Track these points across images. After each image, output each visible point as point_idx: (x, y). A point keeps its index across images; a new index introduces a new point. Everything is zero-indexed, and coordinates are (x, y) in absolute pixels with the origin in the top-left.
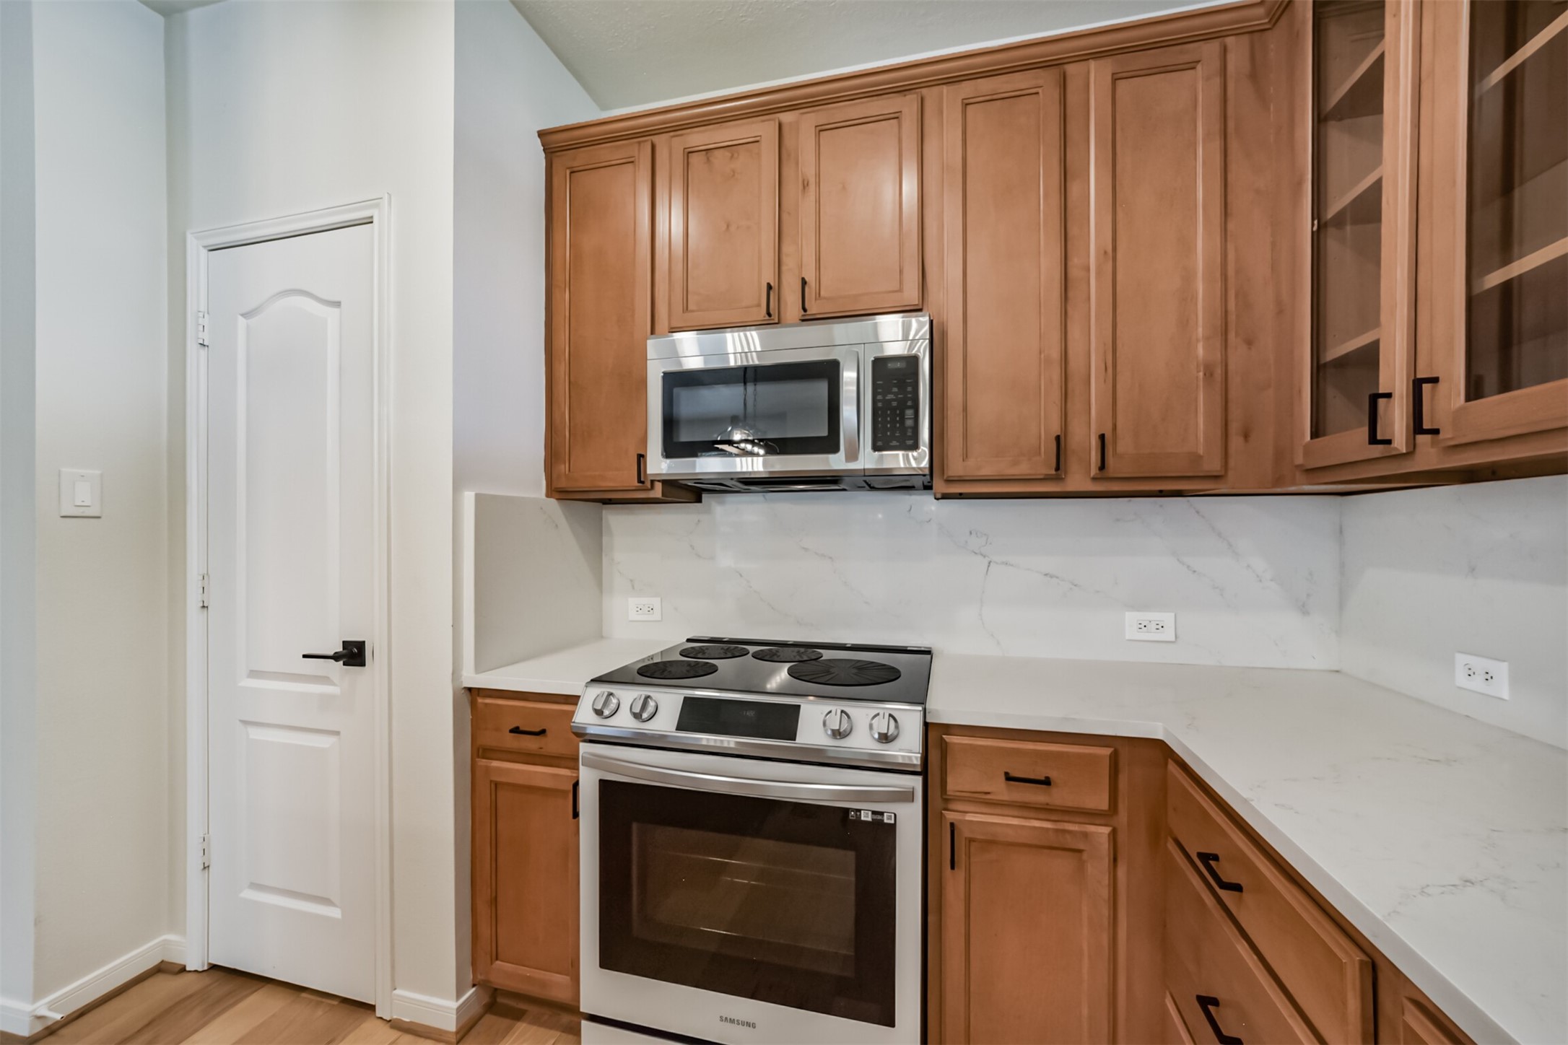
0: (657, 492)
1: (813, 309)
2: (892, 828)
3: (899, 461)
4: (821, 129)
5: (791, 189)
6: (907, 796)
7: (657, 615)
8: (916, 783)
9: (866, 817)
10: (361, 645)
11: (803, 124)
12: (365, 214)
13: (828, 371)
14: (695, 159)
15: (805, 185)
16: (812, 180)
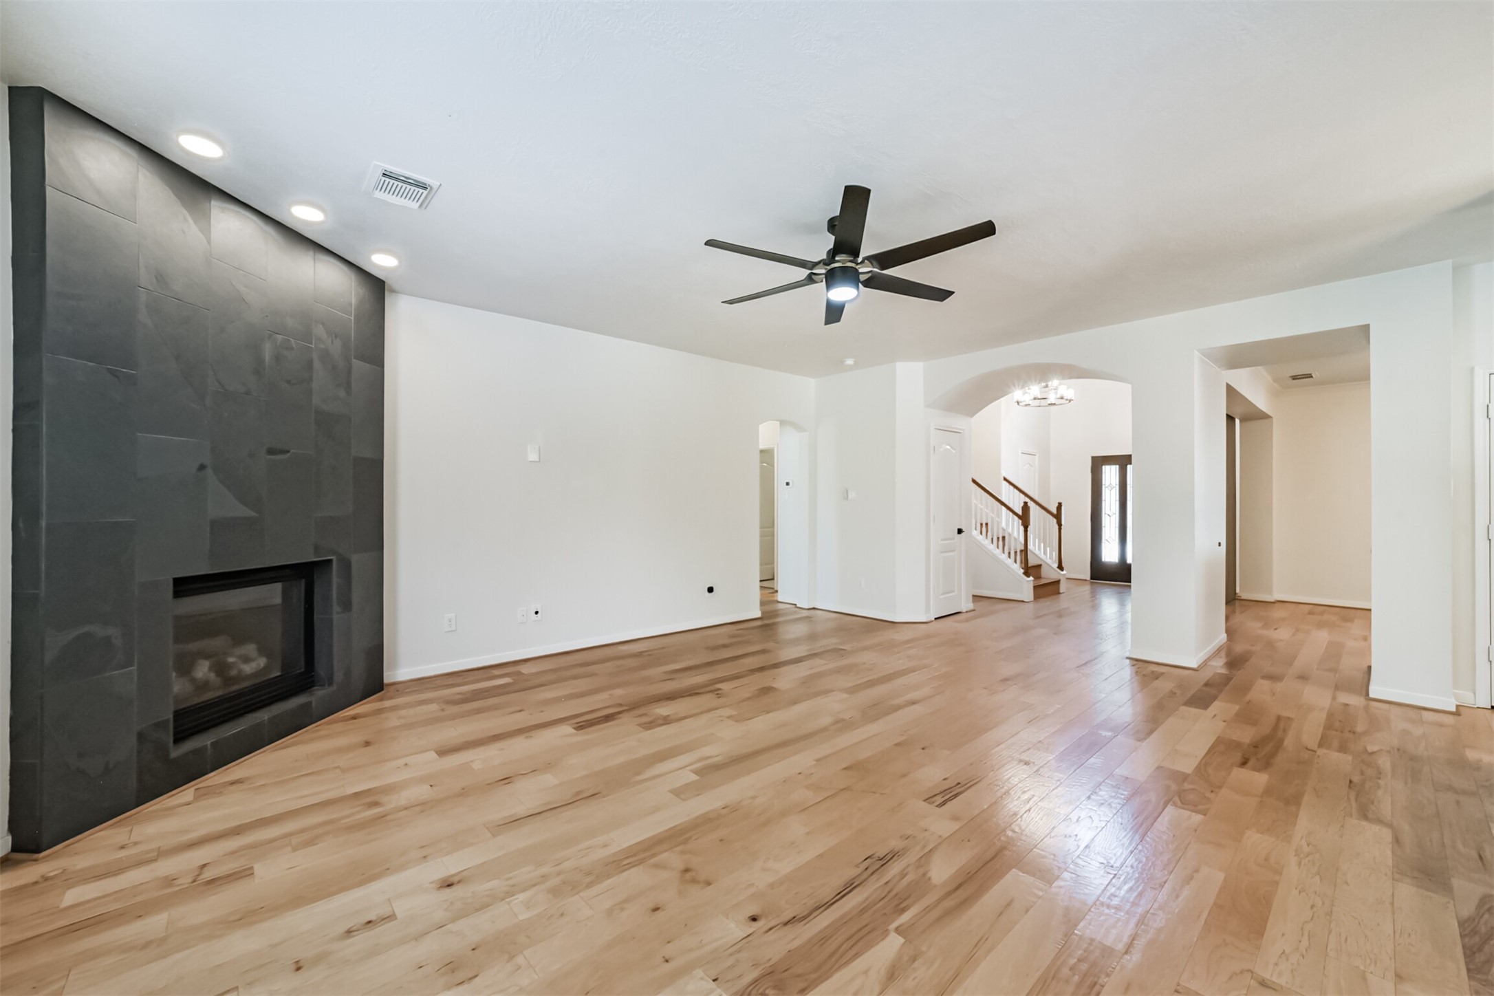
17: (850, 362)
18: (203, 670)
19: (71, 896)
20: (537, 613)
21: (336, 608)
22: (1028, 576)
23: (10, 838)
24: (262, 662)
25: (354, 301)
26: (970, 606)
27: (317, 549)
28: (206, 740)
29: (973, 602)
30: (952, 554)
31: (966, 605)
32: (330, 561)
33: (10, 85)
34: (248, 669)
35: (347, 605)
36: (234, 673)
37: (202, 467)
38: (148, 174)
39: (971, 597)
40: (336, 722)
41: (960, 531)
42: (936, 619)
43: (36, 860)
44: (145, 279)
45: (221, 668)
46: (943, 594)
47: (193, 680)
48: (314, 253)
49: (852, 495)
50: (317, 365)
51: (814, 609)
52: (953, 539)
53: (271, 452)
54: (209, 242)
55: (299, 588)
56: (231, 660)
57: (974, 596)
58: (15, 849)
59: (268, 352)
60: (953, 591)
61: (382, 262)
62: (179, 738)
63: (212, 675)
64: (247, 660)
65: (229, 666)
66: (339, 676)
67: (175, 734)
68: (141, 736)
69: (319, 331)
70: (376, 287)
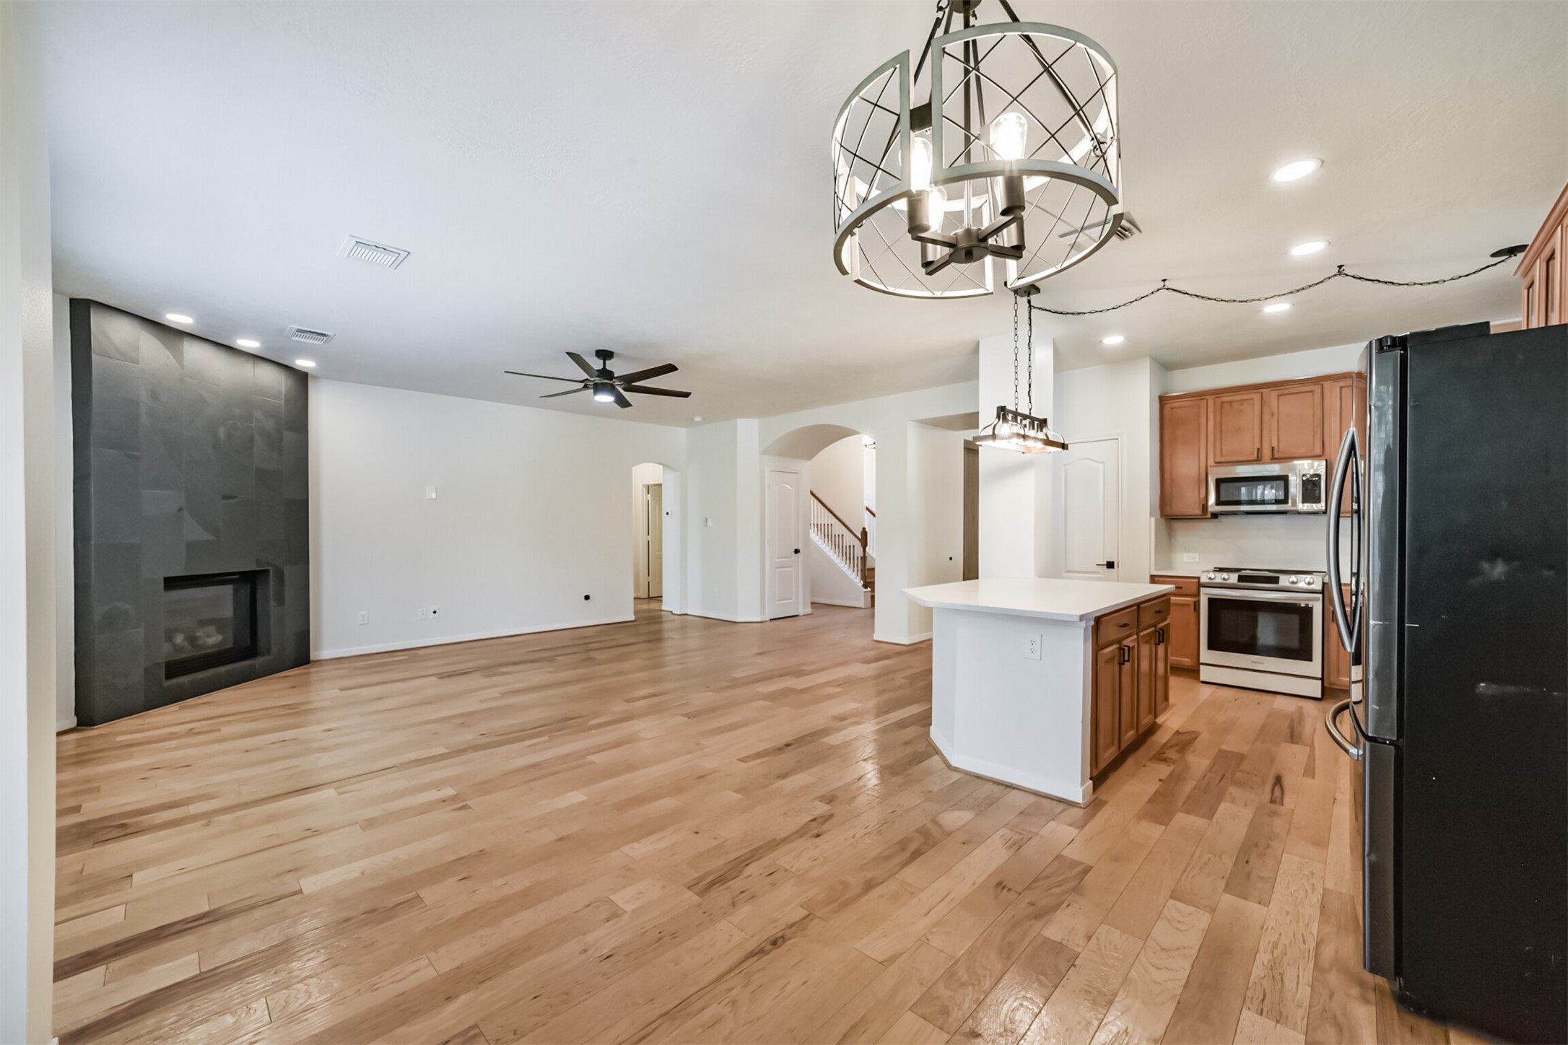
0: (1209, 516)
1: (1276, 456)
2: (1312, 608)
3: (1315, 507)
4: (1279, 396)
5: (1266, 417)
6: (1317, 599)
7: (1197, 560)
8: (1320, 596)
9: (1303, 605)
10: (1113, 563)
11: (1272, 396)
12: (1116, 437)
13: (1284, 479)
14: (1225, 404)
15: (1273, 414)
16: (1276, 412)
17: (698, 419)
18: (179, 639)
19: (119, 739)
20: (435, 612)
21: (272, 603)
22: (866, 588)
23: (76, 718)
24: (219, 638)
25: (283, 390)
26: (809, 610)
27: (258, 562)
28: (184, 680)
29: (812, 607)
30: (790, 569)
31: (803, 609)
32: (267, 571)
33: (71, 297)
34: (211, 641)
35: (280, 600)
36: (200, 642)
37: (181, 509)
38: (145, 333)
39: (810, 604)
40: (272, 678)
41: (797, 551)
42: (771, 620)
43: (93, 729)
44: (144, 396)
45: (192, 640)
46: (780, 600)
47: (174, 645)
48: (254, 364)
49: (710, 523)
50: (257, 439)
51: (686, 614)
52: (791, 557)
53: (225, 497)
54: (183, 368)
55: (245, 591)
56: (198, 634)
57: (812, 603)
58: (79, 724)
59: (222, 433)
60: (791, 599)
61: (303, 363)
62: (169, 677)
63: (186, 643)
64: (208, 636)
65: (197, 638)
66: (274, 649)
67: (166, 675)
68: (147, 670)
69: (258, 414)
70: (302, 378)
